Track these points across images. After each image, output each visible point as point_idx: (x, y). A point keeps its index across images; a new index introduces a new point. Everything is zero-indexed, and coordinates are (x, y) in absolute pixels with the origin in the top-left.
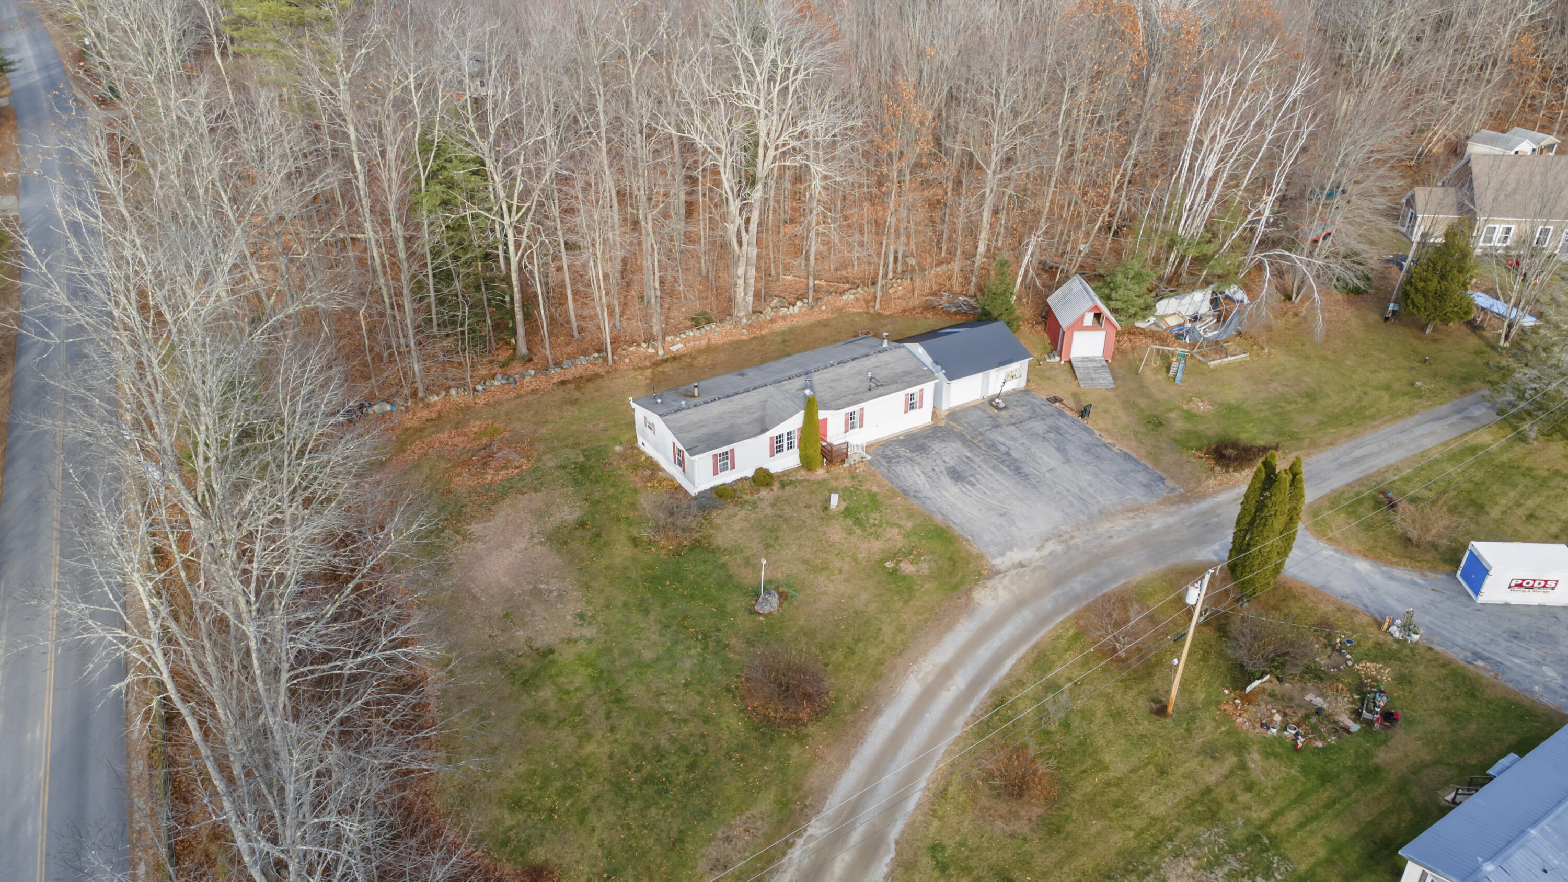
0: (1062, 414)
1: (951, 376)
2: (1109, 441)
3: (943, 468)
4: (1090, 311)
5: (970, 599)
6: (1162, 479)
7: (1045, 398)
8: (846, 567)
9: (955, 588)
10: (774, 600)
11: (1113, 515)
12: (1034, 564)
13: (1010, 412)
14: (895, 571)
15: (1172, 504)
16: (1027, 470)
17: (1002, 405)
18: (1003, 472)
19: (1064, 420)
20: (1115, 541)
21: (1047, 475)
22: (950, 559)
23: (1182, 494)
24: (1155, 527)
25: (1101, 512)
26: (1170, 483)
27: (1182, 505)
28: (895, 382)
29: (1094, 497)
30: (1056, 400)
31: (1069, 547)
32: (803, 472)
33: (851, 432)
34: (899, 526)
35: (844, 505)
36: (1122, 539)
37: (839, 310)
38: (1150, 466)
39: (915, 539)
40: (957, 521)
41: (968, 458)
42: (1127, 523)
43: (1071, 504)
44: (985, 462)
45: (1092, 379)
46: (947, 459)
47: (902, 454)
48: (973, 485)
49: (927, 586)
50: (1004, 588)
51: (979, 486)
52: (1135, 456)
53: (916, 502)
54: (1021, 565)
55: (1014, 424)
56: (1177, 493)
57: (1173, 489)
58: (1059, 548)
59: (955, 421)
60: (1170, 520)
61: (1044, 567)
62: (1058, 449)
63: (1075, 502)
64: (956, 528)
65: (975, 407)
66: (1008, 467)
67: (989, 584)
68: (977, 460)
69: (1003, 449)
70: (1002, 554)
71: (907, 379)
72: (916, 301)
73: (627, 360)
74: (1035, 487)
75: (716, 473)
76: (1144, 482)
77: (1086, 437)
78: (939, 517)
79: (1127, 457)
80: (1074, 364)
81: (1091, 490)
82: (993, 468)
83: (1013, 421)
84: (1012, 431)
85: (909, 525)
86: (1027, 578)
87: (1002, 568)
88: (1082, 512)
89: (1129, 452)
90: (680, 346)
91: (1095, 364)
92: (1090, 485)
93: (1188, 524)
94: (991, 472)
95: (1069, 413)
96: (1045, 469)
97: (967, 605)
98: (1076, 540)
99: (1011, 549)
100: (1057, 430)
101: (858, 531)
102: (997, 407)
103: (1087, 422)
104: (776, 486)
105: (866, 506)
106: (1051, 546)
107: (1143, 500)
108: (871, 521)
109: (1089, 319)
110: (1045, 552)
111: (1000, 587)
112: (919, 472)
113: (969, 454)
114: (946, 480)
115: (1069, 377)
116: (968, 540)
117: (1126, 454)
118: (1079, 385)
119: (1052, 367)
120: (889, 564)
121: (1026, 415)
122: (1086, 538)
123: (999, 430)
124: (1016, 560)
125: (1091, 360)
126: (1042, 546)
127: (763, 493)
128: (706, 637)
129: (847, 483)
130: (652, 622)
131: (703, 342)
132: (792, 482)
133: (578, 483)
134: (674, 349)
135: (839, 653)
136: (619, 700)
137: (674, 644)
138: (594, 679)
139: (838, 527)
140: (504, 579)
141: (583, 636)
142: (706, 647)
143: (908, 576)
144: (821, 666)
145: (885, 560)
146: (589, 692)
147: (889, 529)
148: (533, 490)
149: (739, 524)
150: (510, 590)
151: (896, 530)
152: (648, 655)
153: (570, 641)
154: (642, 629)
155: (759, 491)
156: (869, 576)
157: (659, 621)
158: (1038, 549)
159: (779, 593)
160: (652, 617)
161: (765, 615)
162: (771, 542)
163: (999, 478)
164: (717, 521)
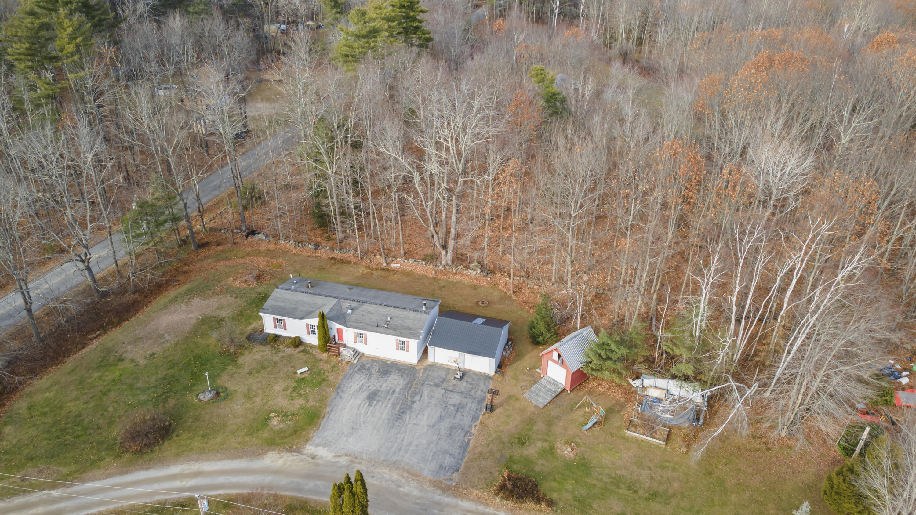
0: (481, 401)
1: (432, 343)
2: (474, 432)
3: (374, 388)
4: (555, 350)
5: (265, 453)
6: (457, 470)
7: (490, 387)
8: (258, 403)
9: (271, 444)
11: (397, 468)
12: (319, 461)
14: (269, 419)
16: (406, 416)
18: (394, 409)
19: (474, 405)
21: (410, 425)
22: (296, 431)
23: (450, 486)
25: (395, 462)
26: (456, 475)
28: (395, 329)
29: (406, 452)
30: (494, 392)
31: (348, 466)
32: (317, 350)
33: (357, 343)
34: (307, 401)
35: (306, 375)
38: (465, 460)
39: (302, 412)
40: (331, 417)
41: (394, 391)
43: (390, 448)
44: (397, 399)
45: (537, 395)
46: (384, 385)
47: (373, 370)
48: (370, 405)
49: (266, 435)
50: (286, 460)
51: (371, 408)
52: (470, 448)
53: (334, 395)
54: (314, 457)
55: (447, 390)
56: (449, 483)
57: (451, 480)
58: (344, 463)
61: (318, 466)
62: (441, 417)
63: (394, 448)
64: (325, 420)
66: (401, 408)
67: (284, 453)
68: (396, 395)
69: (417, 398)
70: (318, 446)
71: (404, 331)
73: (369, 261)
74: (392, 427)
75: (275, 327)
76: (445, 465)
77: (467, 421)
78: (328, 409)
79: (465, 446)
80: (542, 380)
81: (412, 448)
82: (394, 405)
83: (450, 388)
84: (439, 393)
85: (311, 403)
87: (305, 452)
88: (387, 455)
89: (471, 445)
92: (418, 446)
94: (390, 406)
95: (486, 403)
96: (415, 422)
97: (259, 455)
99: (325, 447)
100: (461, 407)
101: (289, 391)
103: (483, 416)
104: (301, 348)
105: (313, 383)
106: (343, 459)
107: (426, 473)
108: (302, 391)
109: (555, 356)
110: (337, 460)
111: (285, 458)
112: (362, 382)
113: (398, 390)
114: (364, 395)
116: (318, 429)
117: (468, 444)
118: (524, 393)
120: (272, 415)
123: (434, 388)
124: (316, 453)
125: (556, 384)
126: (339, 456)
127: (290, 349)
128: (168, 392)
129: (326, 367)
130: (164, 373)
131: (411, 269)
132: (308, 352)
133: (251, 303)
134: (393, 265)
135: (188, 435)
136: (105, 394)
137: (154, 387)
138: (113, 380)
139: (286, 384)
140: (164, 325)
141: (138, 362)
142: (161, 396)
143: (268, 425)
144: (174, 435)
145: (275, 411)
146: (104, 384)
147: (301, 400)
148: (236, 298)
149: (258, 357)
150: (157, 329)
151: (303, 402)
152: (140, 385)
153: (132, 361)
154: (157, 373)
155: (289, 347)
156: (257, 414)
157: (166, 375)
158: (336, 456)
159: (218, 394)
160: (168, 371)
161: (200, 400)
162: (254, 372)
163: (387, 411)
164: (255, 350)
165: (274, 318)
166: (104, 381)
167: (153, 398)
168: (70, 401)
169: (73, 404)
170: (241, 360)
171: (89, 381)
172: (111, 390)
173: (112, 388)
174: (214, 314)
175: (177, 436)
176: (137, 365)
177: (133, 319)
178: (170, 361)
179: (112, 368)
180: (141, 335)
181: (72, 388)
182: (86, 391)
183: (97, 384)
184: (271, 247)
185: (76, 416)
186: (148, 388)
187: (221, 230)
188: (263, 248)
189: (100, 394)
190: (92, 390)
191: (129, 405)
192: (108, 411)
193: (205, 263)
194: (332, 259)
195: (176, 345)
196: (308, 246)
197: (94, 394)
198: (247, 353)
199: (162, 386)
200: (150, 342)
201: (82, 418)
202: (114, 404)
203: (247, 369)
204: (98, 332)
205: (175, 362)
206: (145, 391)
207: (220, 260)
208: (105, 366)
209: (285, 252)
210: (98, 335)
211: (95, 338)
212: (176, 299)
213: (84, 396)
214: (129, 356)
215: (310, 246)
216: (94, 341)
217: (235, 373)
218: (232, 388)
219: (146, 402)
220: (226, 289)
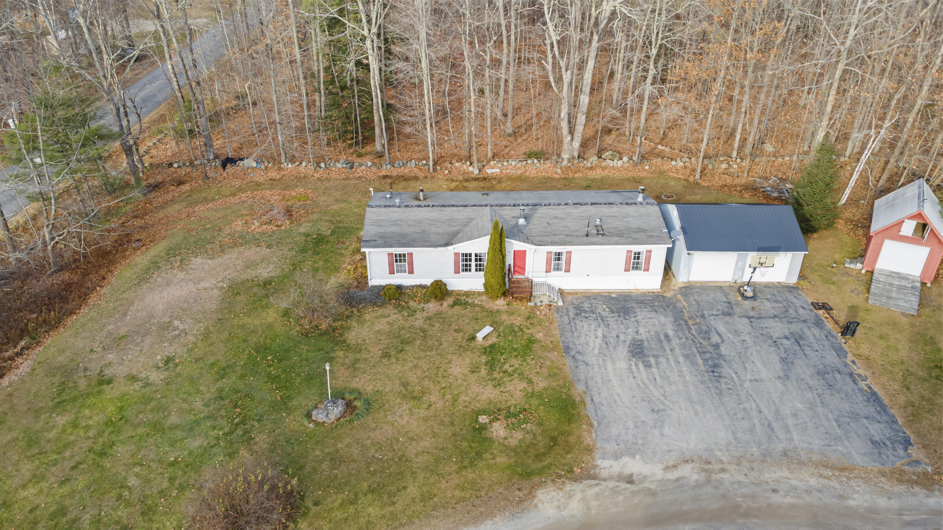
0: (818, 323)
1: (692, 246)
2: (861, 372)
3: (629, 338)
4: (911, 218)
5: (531, 495)
6: (907, 443)
7: (810, 301)
8: (440, 404)
9: (528, 475)
10: (336, 411)
11: (801, 463)
12: (647, 485)
13: (756, 304)
14: (483, 427)
15: (900, 481)
16: (726, 370)
17: (750, 294)
18: (694, 364)
19: (816, 331)
20: (776, 499)
21: (747, 385)
22: (553, 439)
23: (925, 474)
24: (852, 503)
25: (785, 454)
26: (915, 452)
27: (916, 489)
28: (620, 235)
29: (788, 431)
30: (825, 307)
31: (708, 481)
32: (484, 298)
33: (553, 273)
34: (530, 382)
35: (493, 340)
36: (789, 500)
37: (662, 173)
38: (900, 421)
39: (535, 402)
40: (597, 399)
41: (667, 336)
42: (813, 482)
43: (752, 430)
44: (683, 346)
45: (890, 298)
46: (642, 330)
47: (599, 310)
48: (648, 366)
49: (502, 460)
50: (583, 499)
51: (654, 370)
52: (886, 401)
53: (568, 362)
54: (630, 480)
55: (749, 318)
56: (920, 469)
57: (917, 462)
58: (695, 477)
59: (685, 295)
60: (883, 502)
61: (653, 494)
62: (783, 360)
63: (758, 428)
64: (590, 407)
65: (720, 288)
66: (706, 360)
67: (568, 487)
68: (675, 342)
69: (715, 339)
70: (617, 456)
71: (635, 235)
72: (743, 180)
73: (447, 172)
74: (720, 394)
75: (392, 272)
76: (877, 438)
77: (831, 358)
78: (581, 388)
79: (873, 397)
80: (876, 275)
81: (790, 422)
82: (686, 357)
83: (752, 314)
84: (743, 324)
85: (541, 384)
86: (621, 498)
87: (604, 474)
88: (759, 444)
89: (881, 394)
90: (498, 170)
91: (904, 283)
92: (795, 415)
93: (907, 518)
94: (681, 359)
95: (829, 325)
96: (749, 377)
97: (521, 501)
98: (725, 476)
99: (633, 456)
100: (798, 339)
101: (484, 372)
102: (743, 295)
103: (848, 344)
104: (450, 300)
105: (515, 350)
106: (686, 471)
107: (859, 460)
108: (506, 367)
109: (909, 228)
110: (673, 475)
111: (579, 496)
112: (600, 333)
113: (671, 333)
114: (623, 352)
115: (862, 288)
116: (591, 425)
117: (874, 394)
118: (867, 299)
119: (847, 273)
120: (483, 419)
121: (772, 312)
122: (742, 478)
123: (728, 318)
124: (627, 471)
125: (905, 277)
126: (675, 466)
127: (431, 305)
128: (243, 422)
129: (518, 321)
130: (213, 389)
131: (519, 172)
132: (466, 303)
133: (303, 250)
134: (489, 171)
135: (340, 497)
136: (103, 454)
137: (206, 418)
138: (109, 423)
139: (468, 361)
140: (160, 307)
141: (147, 378)
142: (231, 433)
143: (490, 440)
144: (309, 502)
145: (484, 412)
146: (91, 434)
147: (516, 381)
148: (269, 246)
149: (382, 325)
150: (152, 317)
151: (524, 385)
152: (174, 419)
153: (133, 378)
154: (198, 391)
155: (428, 301)
156: (452, 424)
157: (221, 390)
158: (667, 468)
159: (349, 405)
160: (219, 384)
161: (317, 423)
162: (393, 352)
163: (685, 369)
164: (367, 317)
165: (390, 255)
166: (87, 428)
167: (218, 439)
168: (24, 487)
169: (32, 491)
170: (352, 337)
171: (51, 435)
172: (113, 443)
173: (114, 438)
174: (244, 276)
175: (316, 504)
176: (147, 385)
177: (84, 310)
178: (213, 364)
179: (93, 400)
180: (123, 331)
181: (16, 457)
182: (54, 457)
183: (72, 438)
184: (274, 174)
185: (53, 516)
186: (197, 423)
187: (171, 165)
188: (260, 177)
189: (92, 455)
190: (67, 454)
191: (172, 464)
192: (130, 488)
193: (172, 210)
194: (385, 177)
195: (206, 335)
196: (335, 166)
197: (77, 459)
198: (354, 324)
199: (223, 413)
200: (149, 340)
201: (70, 516)
202: (137, 469)
203: (376, 351)
204: (23, 343)
205: (223, 364)
206: (191, 429)
207: (196, 203)
208: (74, 399)
209: (302, 179)
210: (23, 349)
211: (19, 354)
212: (155, 265)
213: (54, 469)
214: (121, 371)
215: (339, 165)
216: (20, 360)
217: (357, 361)
218: (369, 388)
219: (207, 450)
220: (241, 237)
